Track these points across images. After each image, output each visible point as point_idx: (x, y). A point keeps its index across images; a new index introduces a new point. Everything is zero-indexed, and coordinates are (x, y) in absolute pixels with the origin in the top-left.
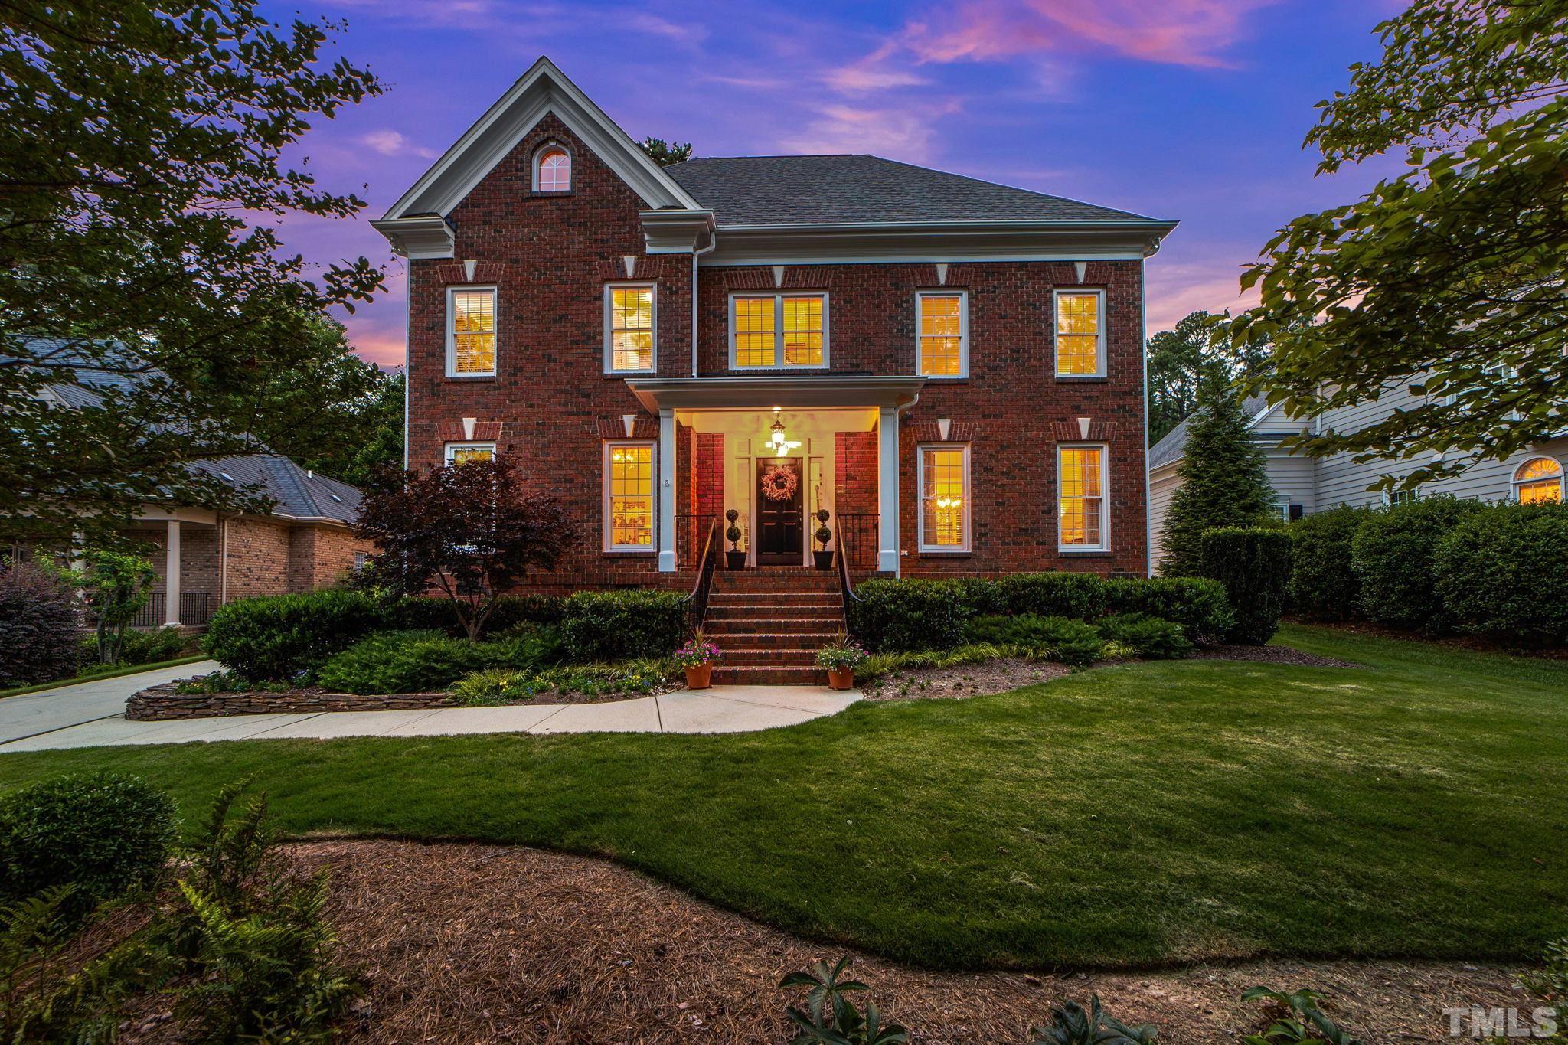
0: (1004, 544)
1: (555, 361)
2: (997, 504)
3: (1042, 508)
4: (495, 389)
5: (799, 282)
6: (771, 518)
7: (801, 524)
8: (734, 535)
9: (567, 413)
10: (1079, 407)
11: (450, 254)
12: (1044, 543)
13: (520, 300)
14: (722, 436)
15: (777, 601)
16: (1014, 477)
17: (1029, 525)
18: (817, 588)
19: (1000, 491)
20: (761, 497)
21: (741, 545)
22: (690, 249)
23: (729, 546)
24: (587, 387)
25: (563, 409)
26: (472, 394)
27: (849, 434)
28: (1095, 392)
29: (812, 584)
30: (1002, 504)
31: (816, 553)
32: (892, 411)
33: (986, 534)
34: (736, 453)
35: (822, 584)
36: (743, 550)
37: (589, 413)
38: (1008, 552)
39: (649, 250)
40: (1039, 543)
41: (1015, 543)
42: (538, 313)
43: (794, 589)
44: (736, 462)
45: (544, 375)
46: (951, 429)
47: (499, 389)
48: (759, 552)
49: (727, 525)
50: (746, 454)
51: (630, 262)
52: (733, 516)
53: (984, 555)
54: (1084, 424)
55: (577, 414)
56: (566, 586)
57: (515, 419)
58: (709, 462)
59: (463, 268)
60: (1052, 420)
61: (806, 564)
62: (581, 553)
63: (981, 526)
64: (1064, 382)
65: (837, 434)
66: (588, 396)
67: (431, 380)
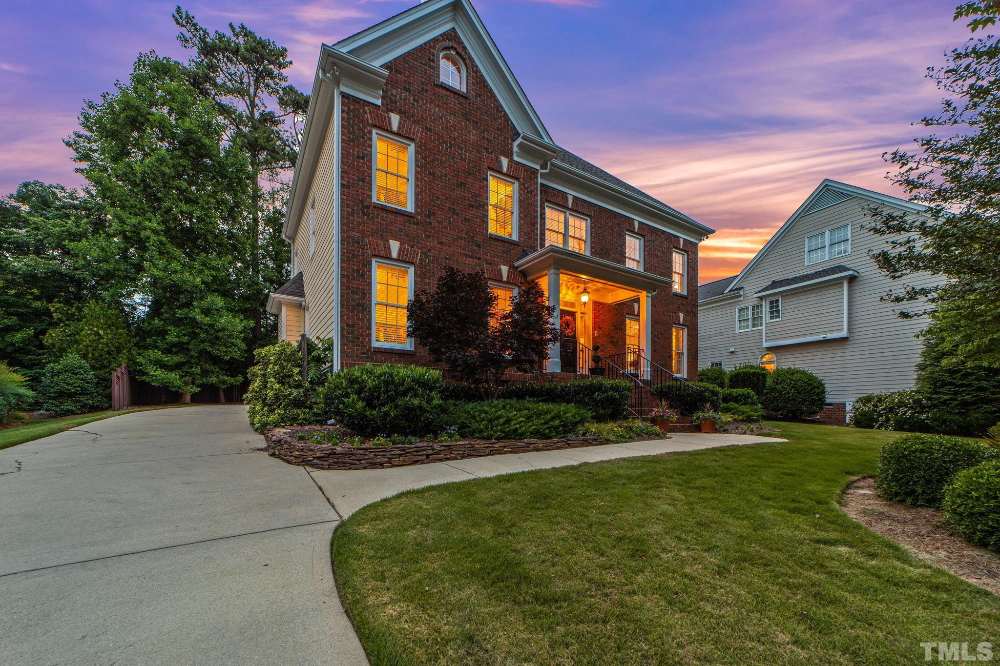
1: (458, 215)
4: (414, 224)
5: (579, 209)
7: (576, 351)
9: (466, 255)
11: (379, 102)
13: (433, 161)
16: (659, 338)
22: (538, 167)
24: (479, 239)
25: (462, 252)
26: (396, 221)
27: (600, 303)
30: (655, 351)
37: (480, 259)
39: (516, 158)
42: (446, 176)
45: (450, 223)
47: (417, 223)
51: (505, 161)
55: (472, 257)
57: (430, 250)
59: (389, 118)
64: (675, 295)
66: (479, 246)
67: (362, 201)
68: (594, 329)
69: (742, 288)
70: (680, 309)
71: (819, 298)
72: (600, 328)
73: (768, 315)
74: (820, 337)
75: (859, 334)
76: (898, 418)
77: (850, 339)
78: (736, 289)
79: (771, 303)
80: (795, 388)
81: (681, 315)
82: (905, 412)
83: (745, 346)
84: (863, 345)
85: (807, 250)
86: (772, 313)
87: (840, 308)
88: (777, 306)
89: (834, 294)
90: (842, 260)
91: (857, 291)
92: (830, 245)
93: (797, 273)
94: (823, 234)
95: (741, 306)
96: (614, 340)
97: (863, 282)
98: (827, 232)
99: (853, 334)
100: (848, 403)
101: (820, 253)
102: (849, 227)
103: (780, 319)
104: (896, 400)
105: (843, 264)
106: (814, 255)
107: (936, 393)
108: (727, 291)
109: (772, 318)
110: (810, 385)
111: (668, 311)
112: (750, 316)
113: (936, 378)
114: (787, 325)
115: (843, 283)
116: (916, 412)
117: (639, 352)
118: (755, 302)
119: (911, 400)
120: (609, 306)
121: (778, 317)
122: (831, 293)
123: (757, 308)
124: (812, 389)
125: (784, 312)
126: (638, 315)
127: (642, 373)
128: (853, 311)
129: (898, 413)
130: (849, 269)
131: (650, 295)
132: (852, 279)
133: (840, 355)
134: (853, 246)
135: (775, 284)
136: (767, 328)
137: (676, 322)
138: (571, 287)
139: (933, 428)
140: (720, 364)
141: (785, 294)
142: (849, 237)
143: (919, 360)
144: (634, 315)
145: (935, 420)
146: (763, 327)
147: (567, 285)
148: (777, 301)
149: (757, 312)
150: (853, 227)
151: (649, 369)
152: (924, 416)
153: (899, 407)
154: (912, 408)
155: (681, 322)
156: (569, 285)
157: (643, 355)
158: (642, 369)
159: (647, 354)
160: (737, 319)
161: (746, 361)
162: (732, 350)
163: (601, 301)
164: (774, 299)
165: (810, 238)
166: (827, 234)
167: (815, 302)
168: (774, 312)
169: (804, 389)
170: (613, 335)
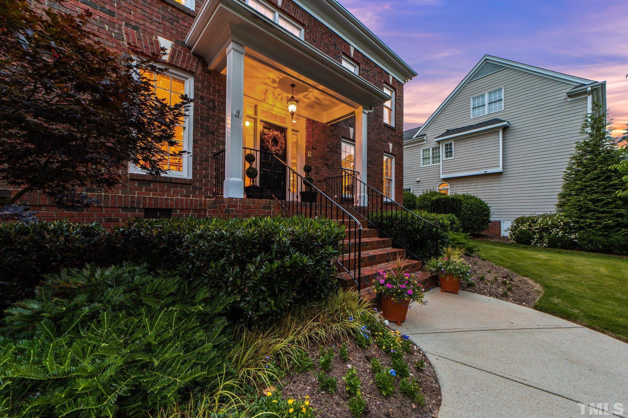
3: (380, 180)
5: (291, 13)
10: (389, 138)
12: (380, 197)
27: (314, 122)
28: (393, 133)
37: (111, 13)
50: (254, 116)
60: (383, 141)
64: (387, 127)
68: (307, 149)
69: (425, 135)
70: (389, 140)
71: (481, 142)
72: (315, 149)
73: (444, 155)
74: (482, 172)
75: (510, 170)
76: (551, 236)
77: (504, 173)
78: (421, 136)
79: (446, 145)
80: (471, 210)
81: (391, 145)
82: (558, 232)
83: (428, 177)
84: (513, 178)
85: (471, 107)
86: (447, 153)
87: (497, 150)
88: (451, 148)
89: (492, 140)
90: (498, 115)
91: (509, 138)
92: (489, 104)
93: (464, 124)
94: (483, 95)
95: (424, 148)
96: (329, 163)
97: (513, 131)
98: (487, 94)
99: (505, 170)
100: (502, 222)
101: (481, 109)
102: (503, 90)
103: (453, 158)
104: (550, 223)
105: (499, 118)
106: (477, 111)
107: (581, 218)
108: (414, 137)
109: (447, 157)
110: (481, 208)
111: (380, 140)
112: (431, 155)
113: (581, 206)
114: (458, 162)
115: (499, 131)
116: (566, 233)
117: (354, 175)
118: (434, 145)
119: (562, 223)
120: (324, 126)
121: (451, 156)
122: (490, 139)
123: (436, 149)
124: (482, 212)
125: (455, 152)
126: (354, 140)
127: (358, 199)
128: (506, 153)
129: (551, 233)
130: (504, 121)
131: (367, 112)
132: (505, 129)
133: (496, 185)
134: (506, 104)
135: (448, 132)
136: (444, 164)
137: (386, 150)
138: (279, 98)
139: (580, 246)
140: (410, 190)
141: (456, 139)
142: (503, 98)
143: (561, 190)
144: (349, 139)
145: (582, 240)
146: (441, 164)
147: (273, 94)
148: (451, 144)
149: (436, 153)
150: (506, 90)
151: (366, 195)
152: (573, 236)
153: (552, 228)
154: (562, 229)
155: (391, 151)
156: (276, 95)
157: (358, 177)
158: (358, 194)
159: (363, 177)
160: (421, 157)
161: (432, 188)
162: (418, 180)
163: (316, 119)
164: (448, 142)
165: (474, 98)
166: (487, 95)
167: (479, 145)
168: (449, 153)
169: (478, 212)
170: (328, 158)
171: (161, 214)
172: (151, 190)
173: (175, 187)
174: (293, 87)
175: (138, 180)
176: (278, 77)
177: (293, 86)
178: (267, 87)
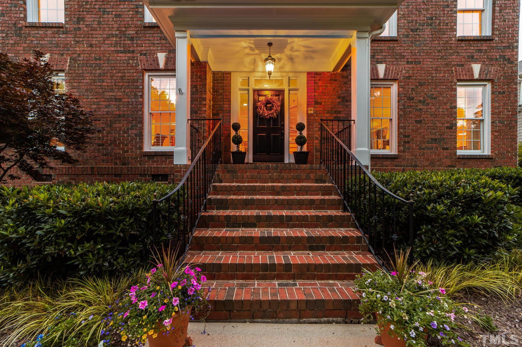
0: (420, 149)
2: (417, 122)
3: (446, 125)
4: (63, 32)
6: (262, 130)
7: (283, 135)
8: (238, 141)
9: (117, 52)
10: (472, 57)
12: (447, 149)
14: (229, 73)
15: (274, 191)
16: (428, 104)
17: (437, 136)
18: (308, 179)
19: (418, 113)
20: (256, 115)
21: (242, 148)
23: (234, 148)
25: (114, 49)
26: (46, 36)
27: (317, 74)
28: (484, 47)
29: (304, 176)
30: (420, 122)
31: (295, 153)
32: (367, 35)
33: (409, 142)
34: (239, 86)
35: (312, 176)
36: (243, 150)
37: (133, 52)
38: (423, 154)
40: (444, 149)
41: (428, 148)
43: (288, 180)
44: (239, 92)
45: (100, 24)
46: (386, 71)
47: (66, 33)
48: (254, 153)
49: (233, 133)
50: (247, 87)
52: (236, 127)
53: (408, 156)
54: (476, 68)
55: (124, 52)
56: (116, 175)
57: (79, 55)
58: (221, 91)
60: (454, 65)
61: (286, 161)
62: (127, 151)
63: (405, 136)
64: (463, 40)
65: (309, 73)
66: (132, 39)
67: (15, 25)
68: (309, 105)
72: (319, 103)
137: (464, 78)
155: (477, 77)
163: (318, 70)
170: (340, 110)
171: (162, 178)
172: (155, 162)
173: (169, 158)
174: (270, 46)
175: (147, 156)
176: (250, 43)
177: (270, 44)
178: (252, 57)
